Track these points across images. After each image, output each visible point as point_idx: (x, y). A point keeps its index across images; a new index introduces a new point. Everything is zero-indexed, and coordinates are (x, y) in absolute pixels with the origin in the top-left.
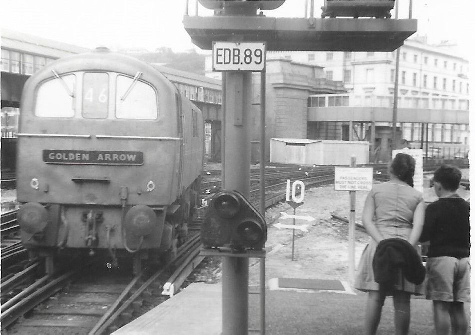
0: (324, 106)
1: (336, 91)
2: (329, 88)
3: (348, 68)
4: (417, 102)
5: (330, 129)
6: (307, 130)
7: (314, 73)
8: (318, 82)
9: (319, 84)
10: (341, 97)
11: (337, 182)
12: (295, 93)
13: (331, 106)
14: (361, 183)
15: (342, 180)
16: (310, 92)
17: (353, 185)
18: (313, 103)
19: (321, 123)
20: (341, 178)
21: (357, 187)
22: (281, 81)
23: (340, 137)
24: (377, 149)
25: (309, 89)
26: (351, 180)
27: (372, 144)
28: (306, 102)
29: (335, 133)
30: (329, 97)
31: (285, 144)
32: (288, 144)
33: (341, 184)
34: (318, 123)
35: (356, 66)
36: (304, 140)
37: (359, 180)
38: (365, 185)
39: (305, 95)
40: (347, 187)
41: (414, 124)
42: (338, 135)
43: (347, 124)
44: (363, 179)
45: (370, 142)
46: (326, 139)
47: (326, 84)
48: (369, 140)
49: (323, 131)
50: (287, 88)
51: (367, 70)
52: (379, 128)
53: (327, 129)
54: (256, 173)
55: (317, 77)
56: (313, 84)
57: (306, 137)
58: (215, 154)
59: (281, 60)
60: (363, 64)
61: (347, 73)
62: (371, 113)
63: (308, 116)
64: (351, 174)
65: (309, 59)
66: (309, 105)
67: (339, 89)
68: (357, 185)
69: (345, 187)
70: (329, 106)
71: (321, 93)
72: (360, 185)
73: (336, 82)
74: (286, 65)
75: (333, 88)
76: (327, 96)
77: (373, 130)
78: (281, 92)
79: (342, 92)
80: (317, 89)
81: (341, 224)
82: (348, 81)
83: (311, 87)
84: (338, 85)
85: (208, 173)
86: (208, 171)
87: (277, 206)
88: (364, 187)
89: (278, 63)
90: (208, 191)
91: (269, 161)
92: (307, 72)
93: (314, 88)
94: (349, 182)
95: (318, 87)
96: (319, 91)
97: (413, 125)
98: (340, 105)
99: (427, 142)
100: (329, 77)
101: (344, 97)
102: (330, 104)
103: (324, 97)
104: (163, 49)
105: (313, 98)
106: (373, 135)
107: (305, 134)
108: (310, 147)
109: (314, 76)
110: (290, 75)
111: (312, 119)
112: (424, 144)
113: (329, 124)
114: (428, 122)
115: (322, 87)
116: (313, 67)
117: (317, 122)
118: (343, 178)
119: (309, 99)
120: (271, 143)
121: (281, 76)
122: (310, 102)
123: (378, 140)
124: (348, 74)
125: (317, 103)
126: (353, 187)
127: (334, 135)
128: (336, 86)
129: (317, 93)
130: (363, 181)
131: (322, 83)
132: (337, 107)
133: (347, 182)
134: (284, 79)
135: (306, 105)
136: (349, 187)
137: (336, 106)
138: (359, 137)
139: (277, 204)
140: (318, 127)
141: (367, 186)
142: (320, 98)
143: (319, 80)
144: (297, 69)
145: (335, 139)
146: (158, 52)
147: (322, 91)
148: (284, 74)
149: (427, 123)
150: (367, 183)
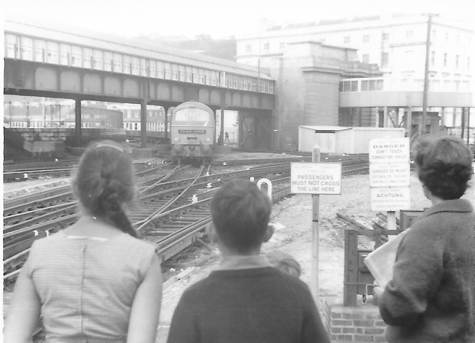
0: (357, 91)
1: (370, 75)
2: (363, 71)
3: (386, 51)
4: (458, 85)
5: (364, 116)
6: (339, 117)
7: (346, 55)
8: (351, 66)
9: (352, 68)
10: (375, 81)
11: (294, 183)
12: (325, 78)
13: (364, 90)
14: (326, 183)
15: (300, 180)
16: (342, 76)
17: (316, 186)
18: (345, 88)
19: (354, 109)
20: (299, 177)
21: (320, 189)
22: (311, 64)
23: (375, 123)
24: (413, 137)
25: (341, 72)
26: (312, 180)
27: (407, 131)
28: (338, 87)
29: (370, 120)
30: (362, 81)
31: (315, 132)
32: (317, 131)
33: (300, 186)
34: (351, 109)
35: (394, 48)
36: (335, 127)
37: (322, 180)
38: (332, 186)
39: (336, 80)
40: (307, 189)
41: (457, 108)
42: (372, 122)
43: (381, 109)
44: (328, 177)
45: (406, 129)
46: (360, 126)
47: (359, 67)
48: (405, 126)
49: (356, 117)
50: (317, 72)
51: (406, 52)
52: (415, 114)
53: (360, 115)
54: (278, 163)
55: (350, 60)
56: (346, 68)
57: (337, 124)
58: (242, 143)
59: (311, 42)
60: (401, 46)
61: (384, 57)
62: (407, 97)
63: (339, 102)
64: (312, 171)
65: (345, 42)
66: (340, 90)
67: (373, 72)
68: (321, 187)
69: (304, 189)
70: (362, 90)
71: (353, 77)
72: (325, 186)
73: (371, 65)
74: (317, 48)
75: (367, 72)
76: (359, 80)
77: (409, 115)
78: (311, 77)
79: (376, 75)
80: (350, 73)
81: (345, 225)
82: (386, 64)
83: (343, 71)
84: (373, 68)
85: (225, 164)
86: (225, 162)
87: (280, 202)
88: (330, 189)
89: (309, 45)
90: (209, 185)
91: (298, 150)
92: (339, 55)
93: (346, 72)
94: (310, 183)
95: (351, 70)
96: (351, 74)
97: (455, 110)
98: (374, 89)
99: (469, 128)
100: (365, 60)
101: (378, 81)
102: (363, 88)
103: (357, 82)
104: (202, 36)
105: (345, 82)
106: (409, 121)
107: (337, 120)
108: (341, 134)
109: (347, 59)
110: (320, 58)
111: (344, 105)
112: (466, 130)
113: (363, 109)
114: (469, 106)
115: (355, 70)
116: (346, 50)
117: (349, 108)
118: (303, 177)
119: (341, 84)
120: (300, 131)
121: (311, 60)
122: (341, 87)
123: (414, 127)
124: (386, 57)
125: (349, 89)
126: (315, 189)
127: (368, 122)
128: (371, 70)
129: (350, 77)
130: (328, 181)
131: (355, 66)
132: (370, 92)
133: (307, 183)
134: (314, 62)
135: (337, 90)
136: (309, 189)
137: (370, 90)
138: (395, 123)
139: (281, 200)
140: (351, 114)
141: (333, 188)
142: (353, 82)
143: (352, 63)
144: (327, 52)
145: (369, 126)
146: (197, 38)
147: (355, 75)
148: (313, 57)
149: (469, 108)
150: (334, 184)
